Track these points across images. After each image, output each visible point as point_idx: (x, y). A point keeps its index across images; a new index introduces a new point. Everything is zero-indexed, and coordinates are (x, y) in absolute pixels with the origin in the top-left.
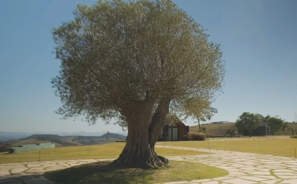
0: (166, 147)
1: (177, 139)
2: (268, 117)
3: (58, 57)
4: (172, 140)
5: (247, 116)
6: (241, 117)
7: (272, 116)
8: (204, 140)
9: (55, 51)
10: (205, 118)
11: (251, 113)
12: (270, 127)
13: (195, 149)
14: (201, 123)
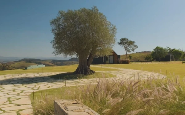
0: (103, 67)
1: (113, 63)
2: (174, 49)
3: (52, 32)
4: (110, 63)
5: (159, 49)
6: (154, 50)
7: (177, 49)
8: (129, 64)
9: (51, 30)
10: (131, 51)
11: (161, 47)
12: (173, 56)
13: (116, 68)
14: (128, 53)
